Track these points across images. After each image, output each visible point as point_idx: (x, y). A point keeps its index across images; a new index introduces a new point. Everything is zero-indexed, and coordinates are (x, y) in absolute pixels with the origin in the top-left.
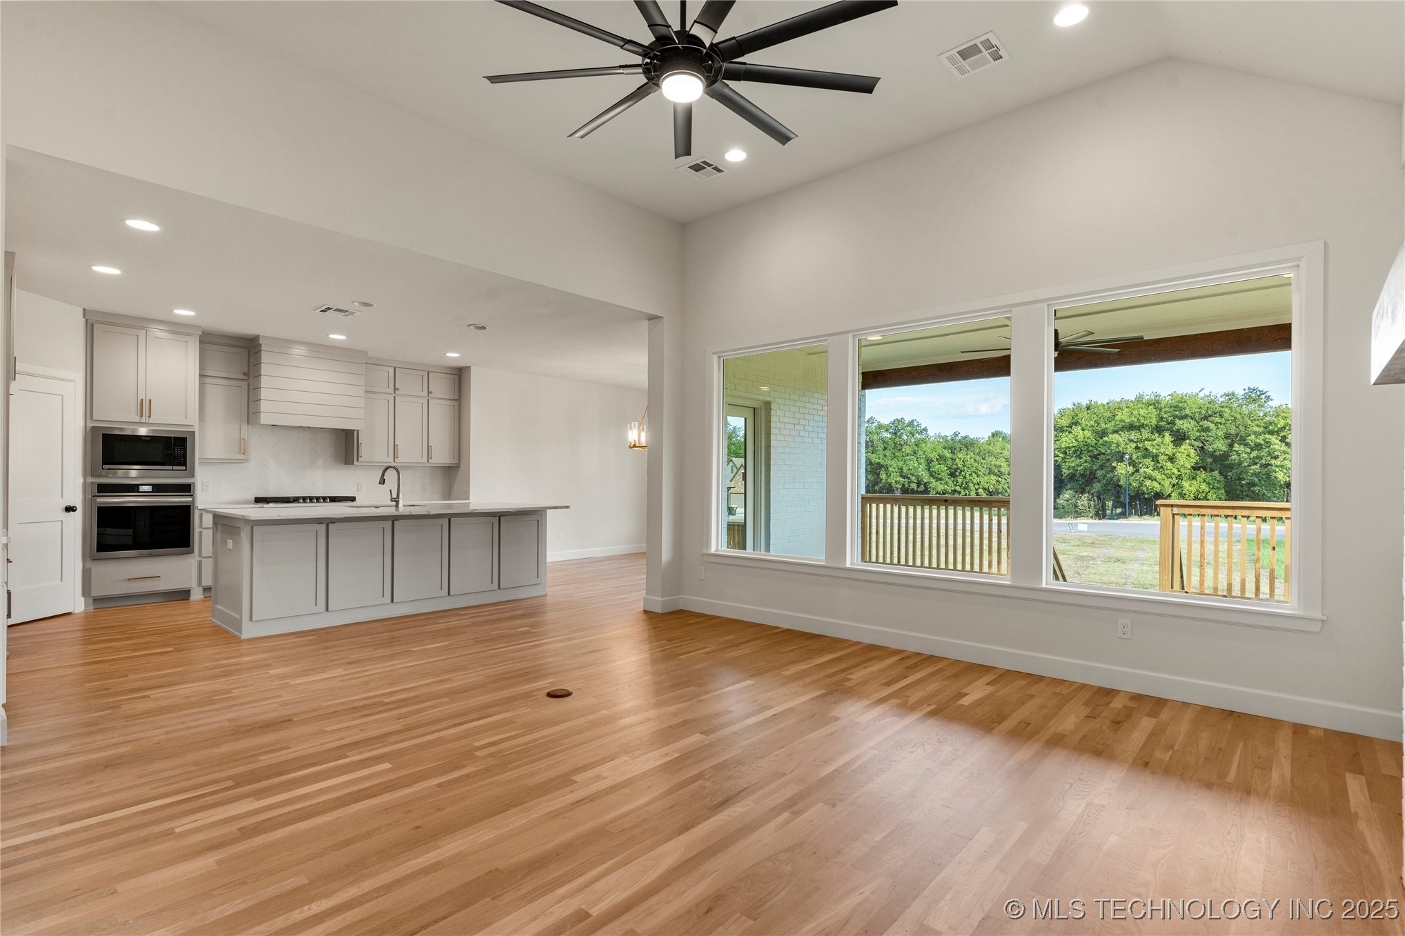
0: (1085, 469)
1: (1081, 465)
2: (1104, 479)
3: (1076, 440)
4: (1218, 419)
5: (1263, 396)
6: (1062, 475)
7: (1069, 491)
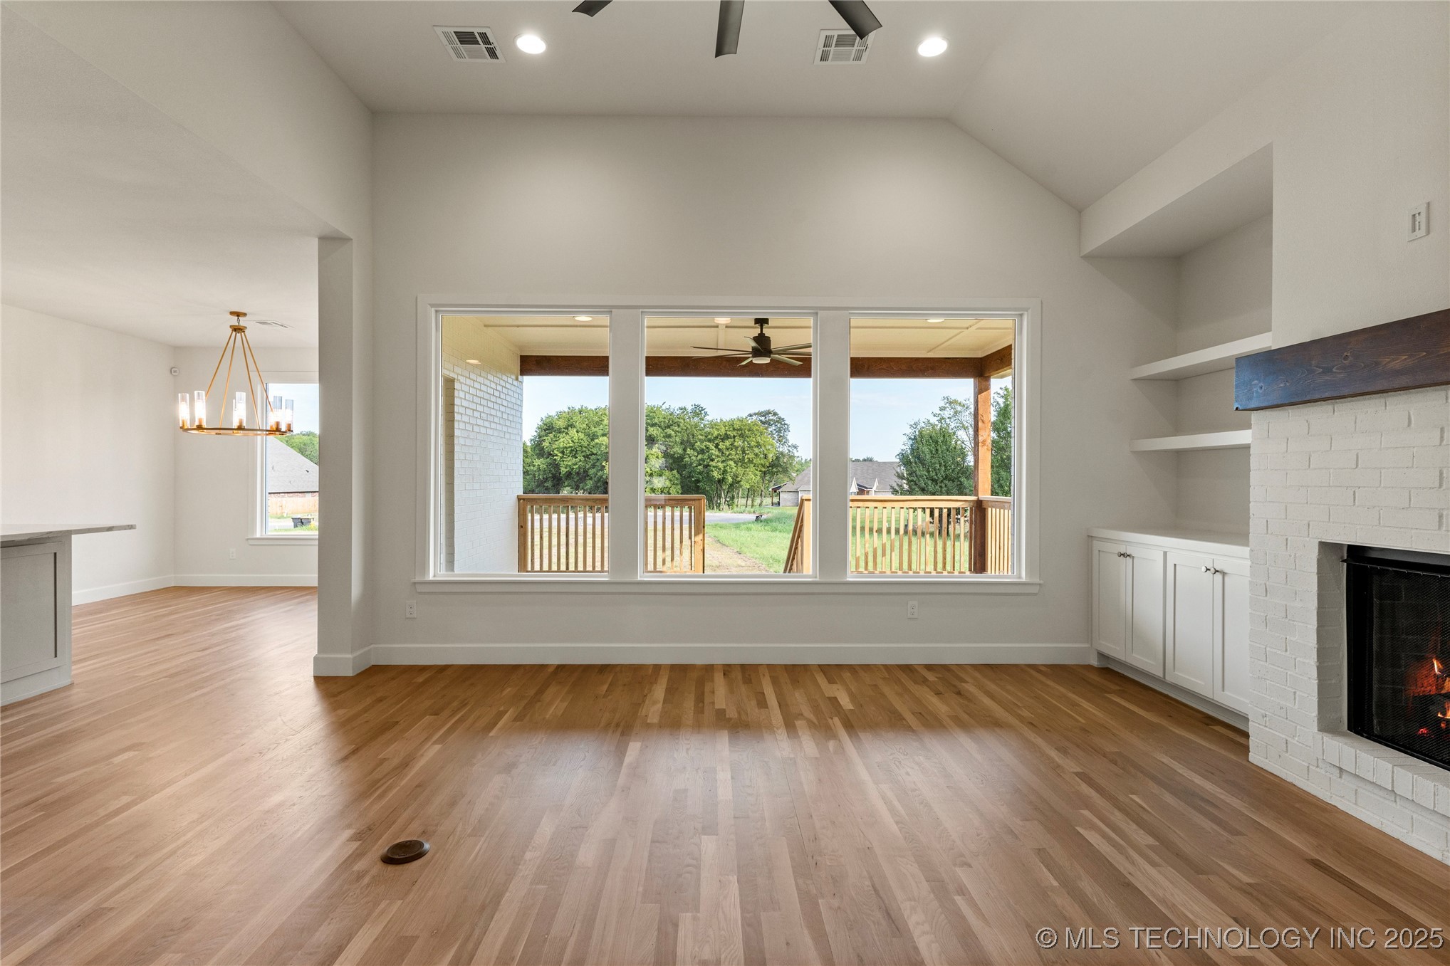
0: (580, 468)
1: (576, 464)
2: (595, 476)
3: (573, 441)
4: (676, 428)
5: (703, 412)
6: (560, 473)
7: (568, 488)
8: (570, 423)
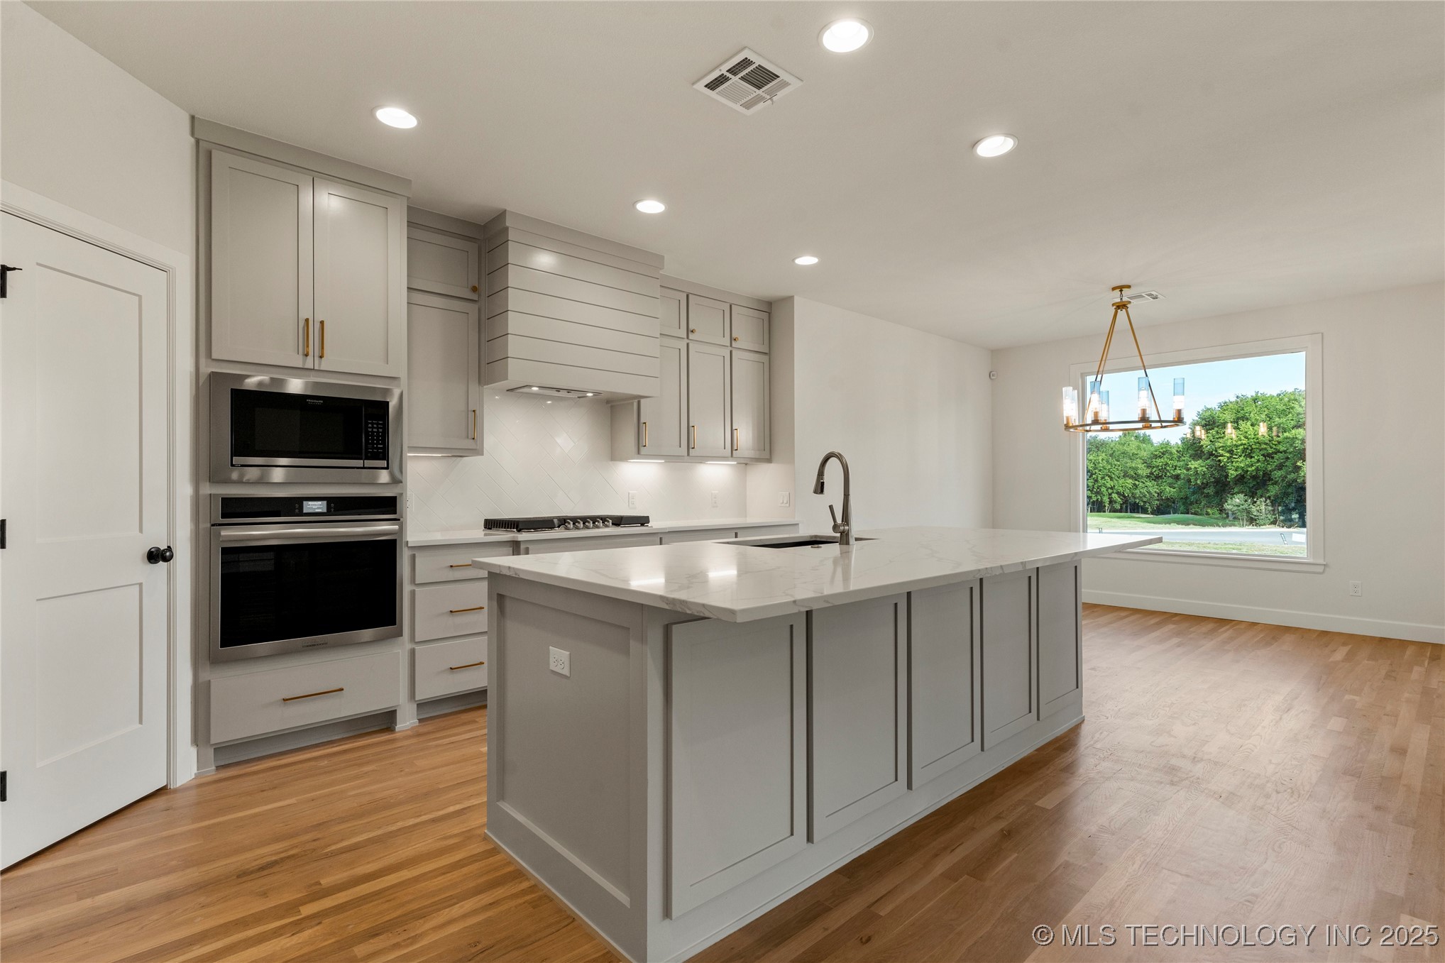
0: (1257, 469)
1: (1252, 465)
2: (1283, 480)
3: (1246, 437)
6: (1227, 476)
7: (1241, 496)
8: (1240, 415)
